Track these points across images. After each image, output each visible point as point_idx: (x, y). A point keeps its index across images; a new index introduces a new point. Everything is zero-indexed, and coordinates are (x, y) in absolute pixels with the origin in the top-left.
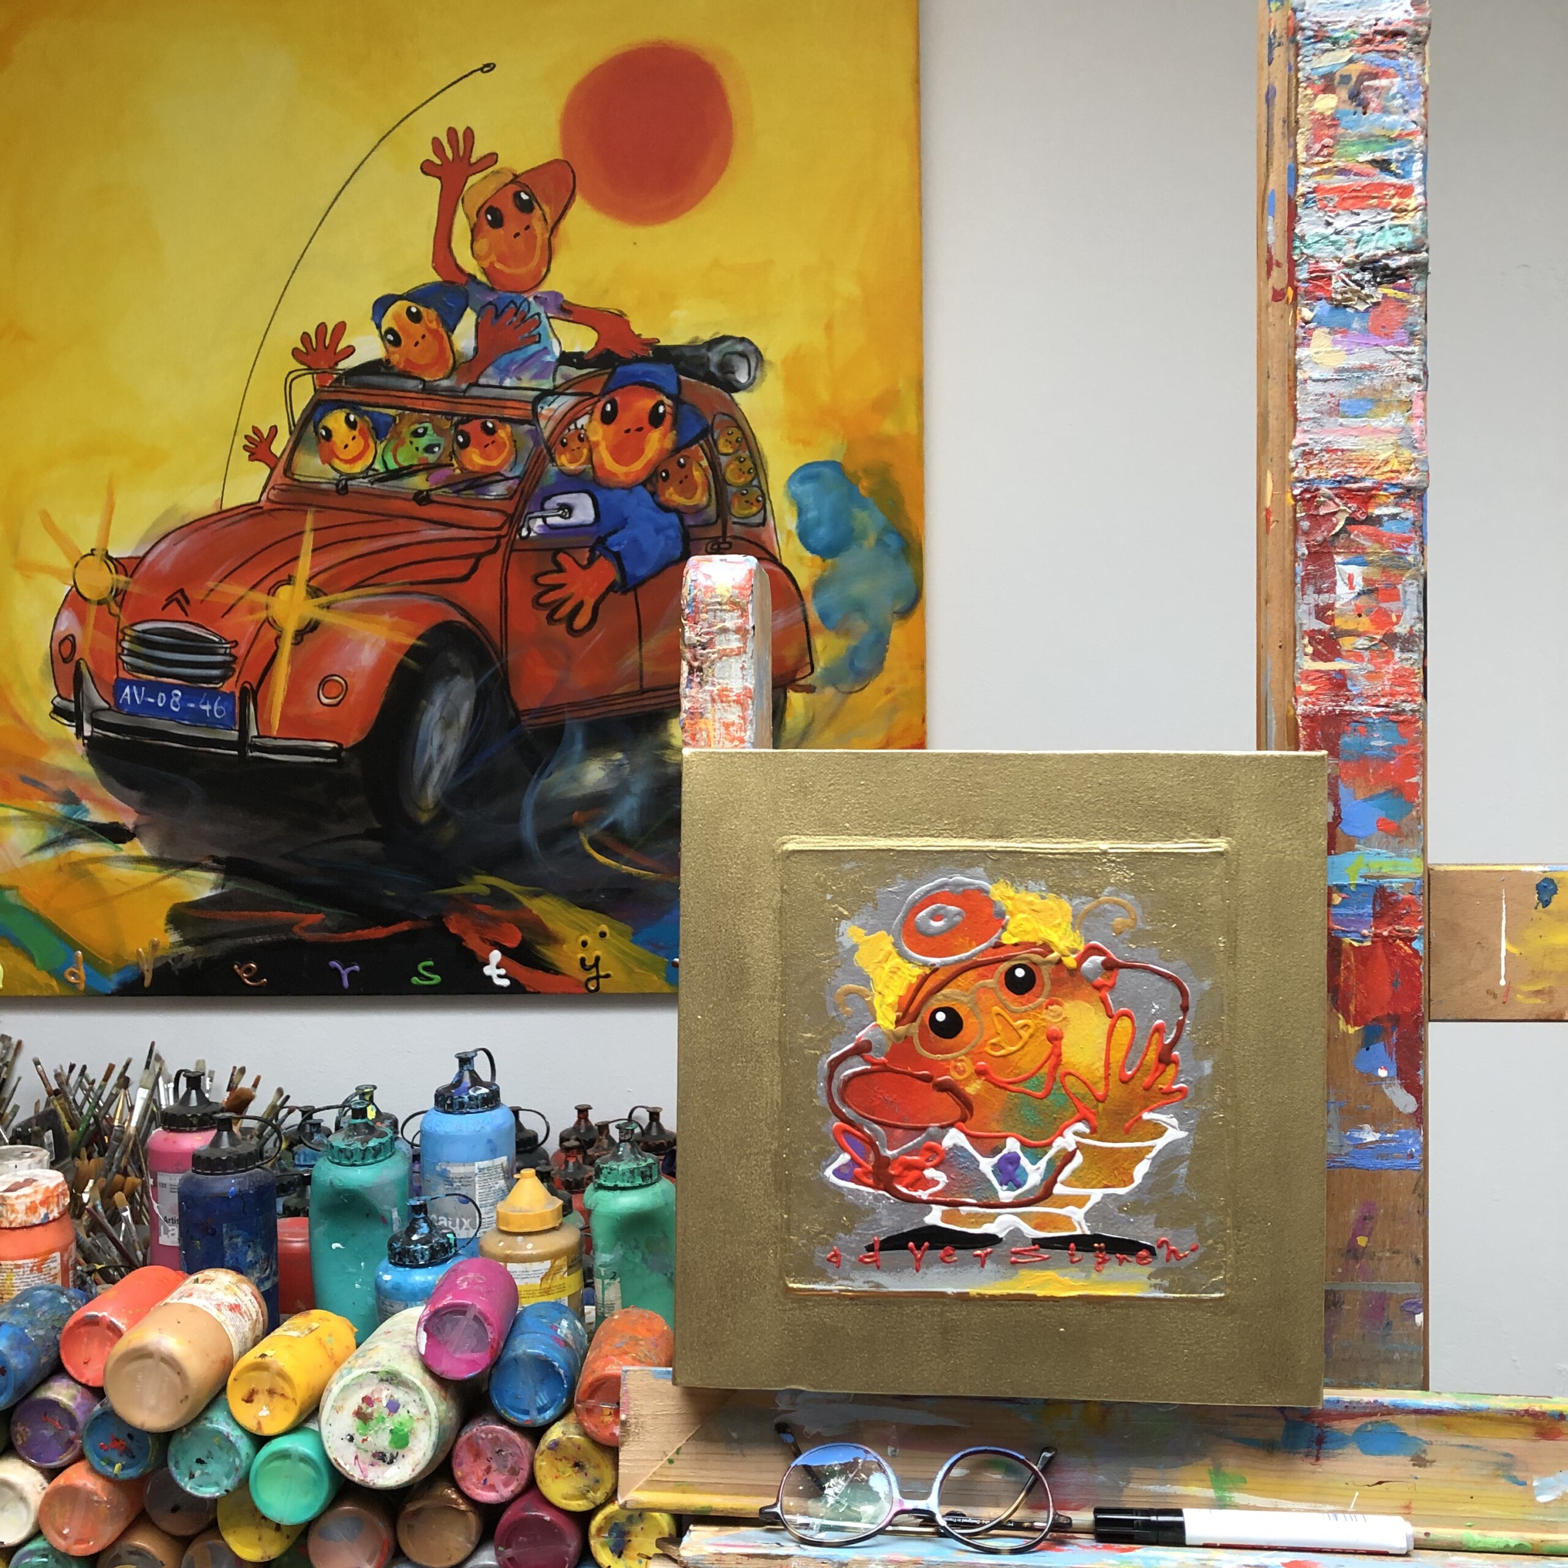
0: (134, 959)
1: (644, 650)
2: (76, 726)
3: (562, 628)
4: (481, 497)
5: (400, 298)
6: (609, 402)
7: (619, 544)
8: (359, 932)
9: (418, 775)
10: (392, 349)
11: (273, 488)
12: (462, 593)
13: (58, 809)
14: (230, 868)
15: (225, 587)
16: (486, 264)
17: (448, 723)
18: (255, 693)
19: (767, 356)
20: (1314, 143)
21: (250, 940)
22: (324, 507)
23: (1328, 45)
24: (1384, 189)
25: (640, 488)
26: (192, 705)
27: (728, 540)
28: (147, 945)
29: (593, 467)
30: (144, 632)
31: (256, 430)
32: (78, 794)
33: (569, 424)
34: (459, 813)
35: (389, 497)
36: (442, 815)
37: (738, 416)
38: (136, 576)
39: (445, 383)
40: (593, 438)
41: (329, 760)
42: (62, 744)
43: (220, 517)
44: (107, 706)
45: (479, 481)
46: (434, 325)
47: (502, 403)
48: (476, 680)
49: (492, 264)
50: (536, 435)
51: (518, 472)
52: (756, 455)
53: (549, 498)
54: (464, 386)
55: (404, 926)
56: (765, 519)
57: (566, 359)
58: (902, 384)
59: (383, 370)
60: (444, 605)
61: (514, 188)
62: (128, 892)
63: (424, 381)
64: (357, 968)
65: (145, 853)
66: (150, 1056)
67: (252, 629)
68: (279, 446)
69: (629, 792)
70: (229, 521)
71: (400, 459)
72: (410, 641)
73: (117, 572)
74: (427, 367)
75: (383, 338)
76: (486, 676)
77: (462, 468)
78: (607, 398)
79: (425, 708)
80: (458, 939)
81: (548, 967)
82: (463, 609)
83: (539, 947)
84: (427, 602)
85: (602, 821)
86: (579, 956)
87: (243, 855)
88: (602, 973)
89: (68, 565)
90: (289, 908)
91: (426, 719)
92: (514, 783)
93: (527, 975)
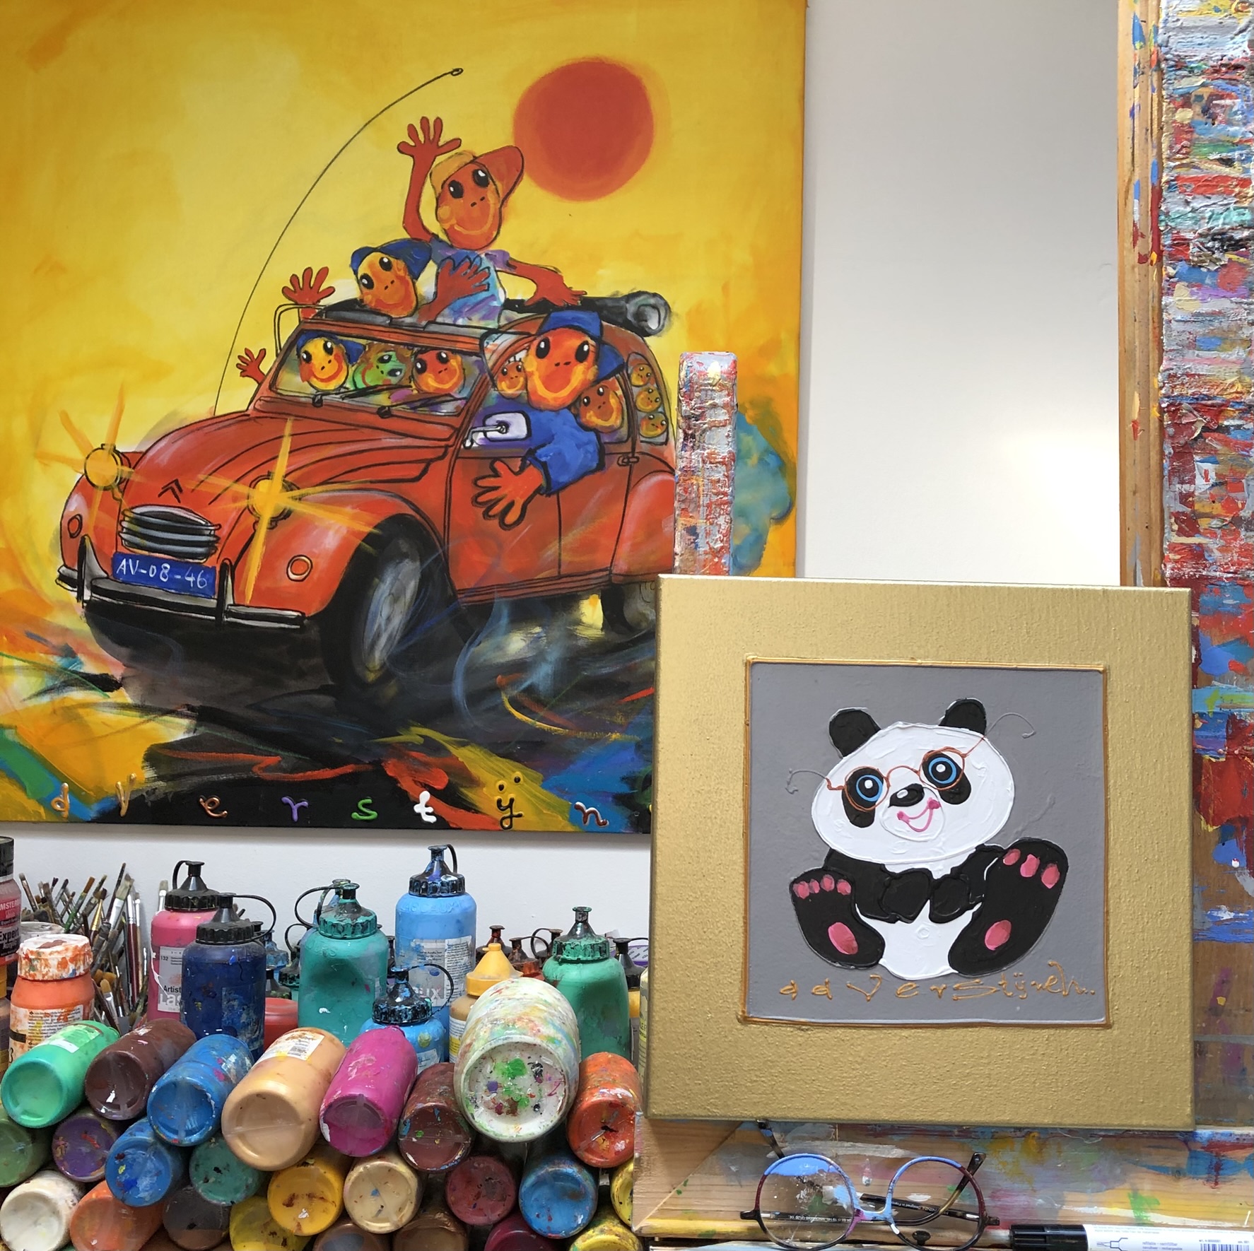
0: (114, 792)
1: (562, 543)
2: (77, 592)
3: (496, 522)
4: (434, 413)
5: (375, 250)
6: (543, 341)
7: (546, 456)
8: (309, 773)
9: (368, 641)
10: (365, 290)
11: (260, 399)
12: (411, 490)
13: (57, 661)
14: (202, 715)
15: (213, 480)
16: (447, 226)
17: (395, 599)
18: (233, 569)
19: (674, 308)
20: (1176, 144)
21: (215, 777)
22: (301, 417)
23: (1185, 73)
24: (1228, 181)
25: (566, 410)
26: (179, 577)
27: (636, 455)
28: (125, 780)
29: (528, 393)
30: (142, 514)
31: (248, 352)
32: (74, 649)
33: (510, 357)
34: (400, 674)
35: (356, 411)
36: (387, 675)
37: (648, 355)
38: (138, 468)
39: (408, 320)
40: (528, 369)
41: (294, 627)
42: (65, 606)
43: (215, 421)
44: (106, 575)
45: (432, 401)
46: (402, 273)
47: (454, 338)
48: (422, 564)
49: (452, 227)
50: (481, 365)
51: (465, 394)
52: (662, 387)
53: (490, 416)
54: (424, 323)
55: (348, 769)
56: (667, 439)
57: (510, 304)
58: (783, 336)
59: (357, 307)
60: (398, 501)
61: (475, 167)
62: (111, 734)
63: (391, 318)
64: (306, 803)
65: (129, 700)
66: (121, 876)
67: (234, 515)
68: (266, 366)
69: (545, 660)
70: (221, 425)
72: (368, 529)
73: (122, 464)
74: (395, 306)
75: (359, 282)
76: (429, 561)
78: (542, 337)
79: (377, 585)
80: (394, 781)
81: (470, 807)
82: (413, 505)
83: (463, 790)
84: (385, 498)
85: (521, 683)
86: (497, 798)
87: (214, 705)
88: (515, 813)
89: (81, 457)
90: (251, 751)
91: (377, 595)
92: (449, 650)
93: (450, 814)
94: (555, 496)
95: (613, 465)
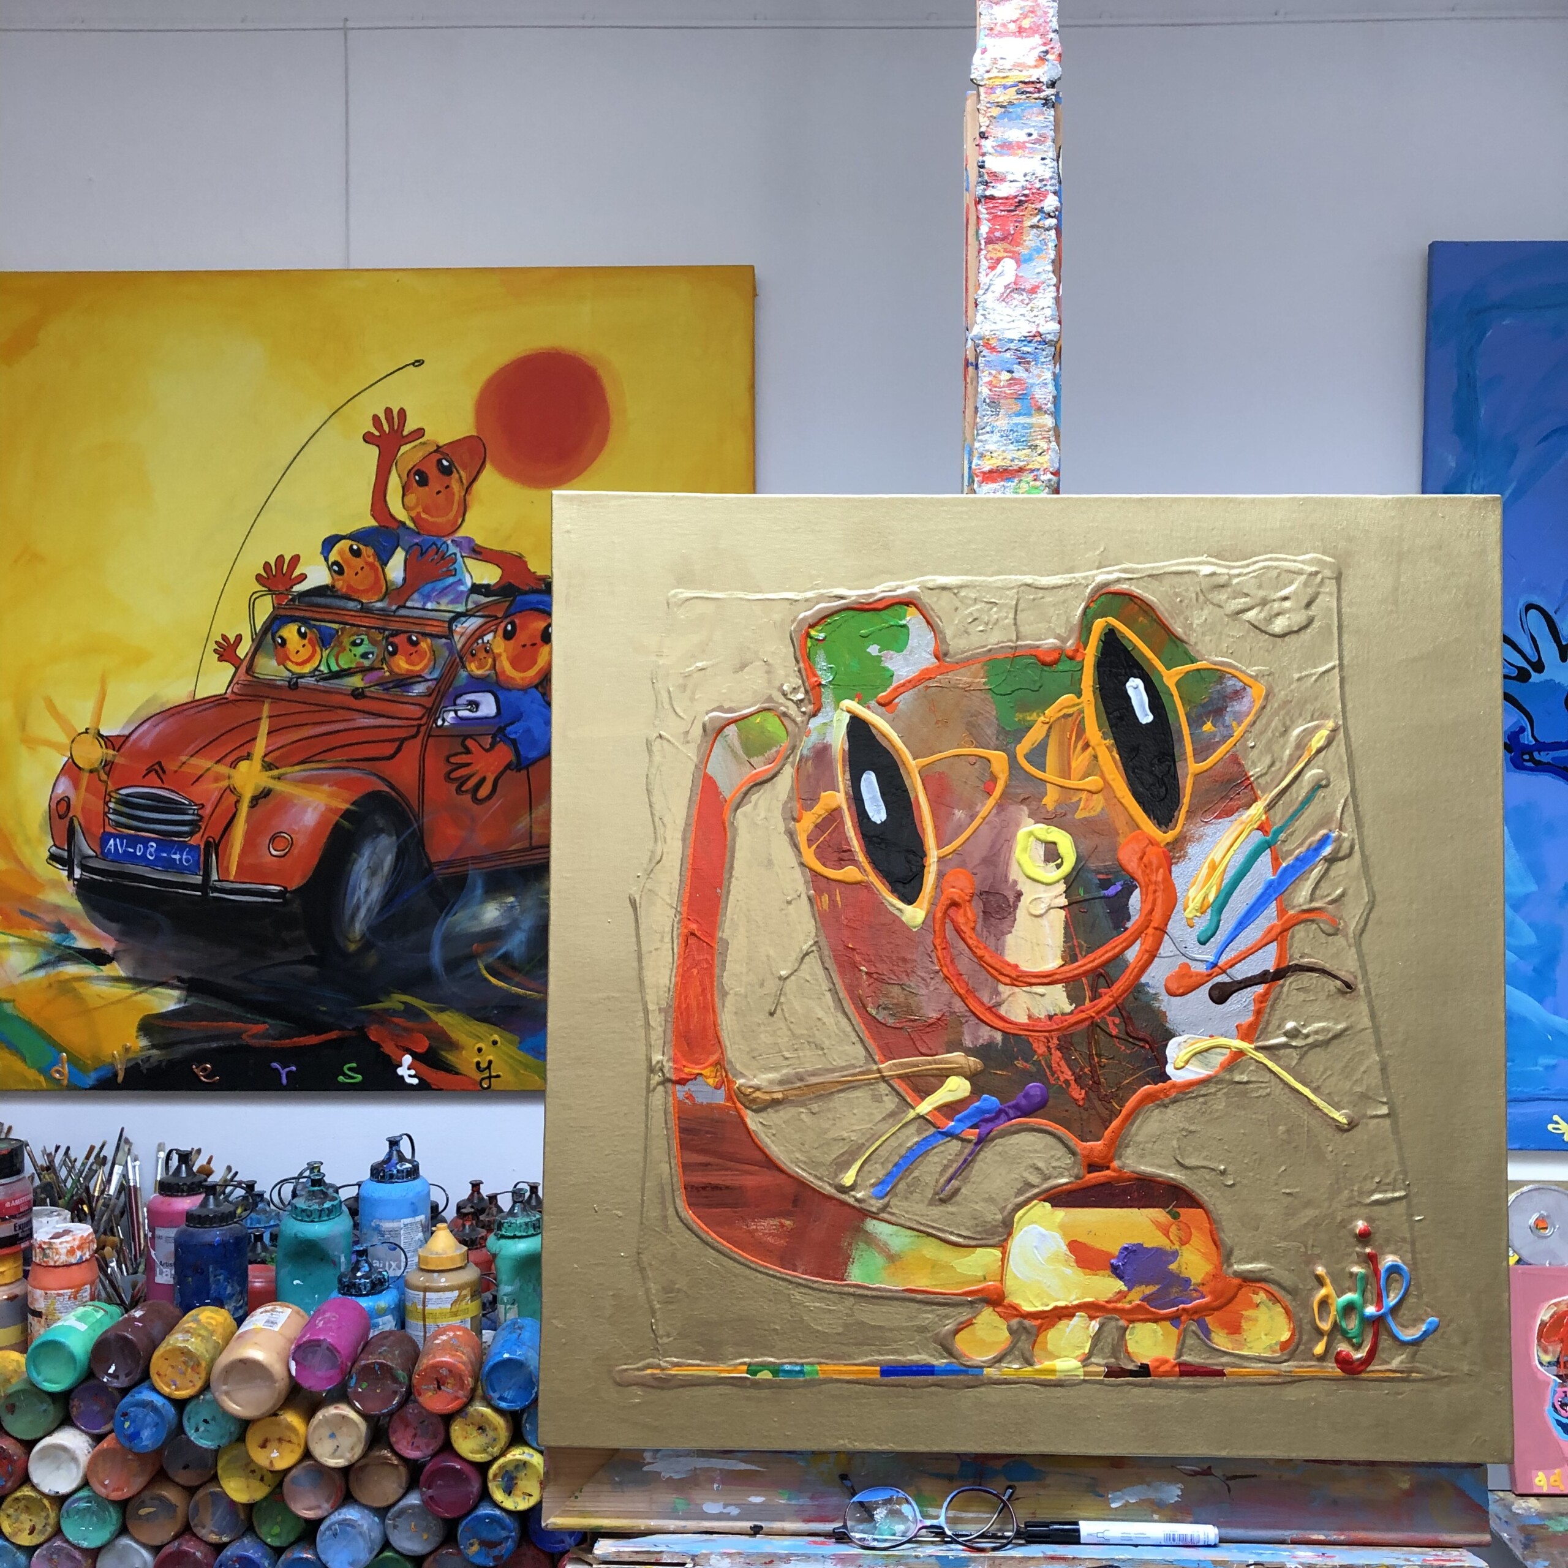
0: (110, 1060)
1: (532, 815)
2: (68, 870)
3: (468, 797)
4: (406, 694)
7: (516, 733)
8: (295, 1039)
9: (348, 913)
10: (336, 576)
11: (237, 683)
12: (387, 768)
13: (51, 937)
14: (192, 986)
15: (194, 761)
16: (413, 514)
17: (373, 872)
18: (217, 846)
21: (206, 1045)
22: (277, 699)
26: (165, 855)
28: (120, 1048)
29: (496, 673)
30: (128, 795)
31: (224, 637)
32: (67, 925)
33: (478, 639)
34: (380, 944)
35: (330, 692)
36: (367, 945)
38: (122, 751)
39: (379, 605)
40: (496, 651)
41: (276, 900)
42: (56, 885)
43: (192, 705)
44: (93, 854)
45: (404, 682)
46: (371, 560)
47: (424, 622)
48: (398, 838)
49: (419, 513)
50: (451, 647)
51: (435, 675)
53: (461, 695)
54: (394, 607)
55: (333, 1035)
57: (476, 589)
59: (329, 593)
60: (374, 778)
61: (438, 456)
62: (106, 1005)
63: (362, 603)
64: (294, 1068)
65: (122, 974)
66: (120, 1139)
67: (216, 795)
68: (243, 651)
69: (518, 929)
70: (201, 708)
71: (341, 663)
72: (345, 806)
73: (106, 747)
75: (330, 568)
76: (404, 836)
77: (391, 671)
78: (508, 620)
79: (355, 859)
80: (378, 1046)
81: (450, 1069)
82: (387, 781)
83: (443, 1053)
84: (360, 775)
85: (497, 951)
86: (476, 1060)
87: (203, 976)
88: (493, 1074)
89: (68, 742)
90: (240, 1019)
91: (356, 868)
92: (426, 921)
93: (432, 1075)
94: (524, 772)
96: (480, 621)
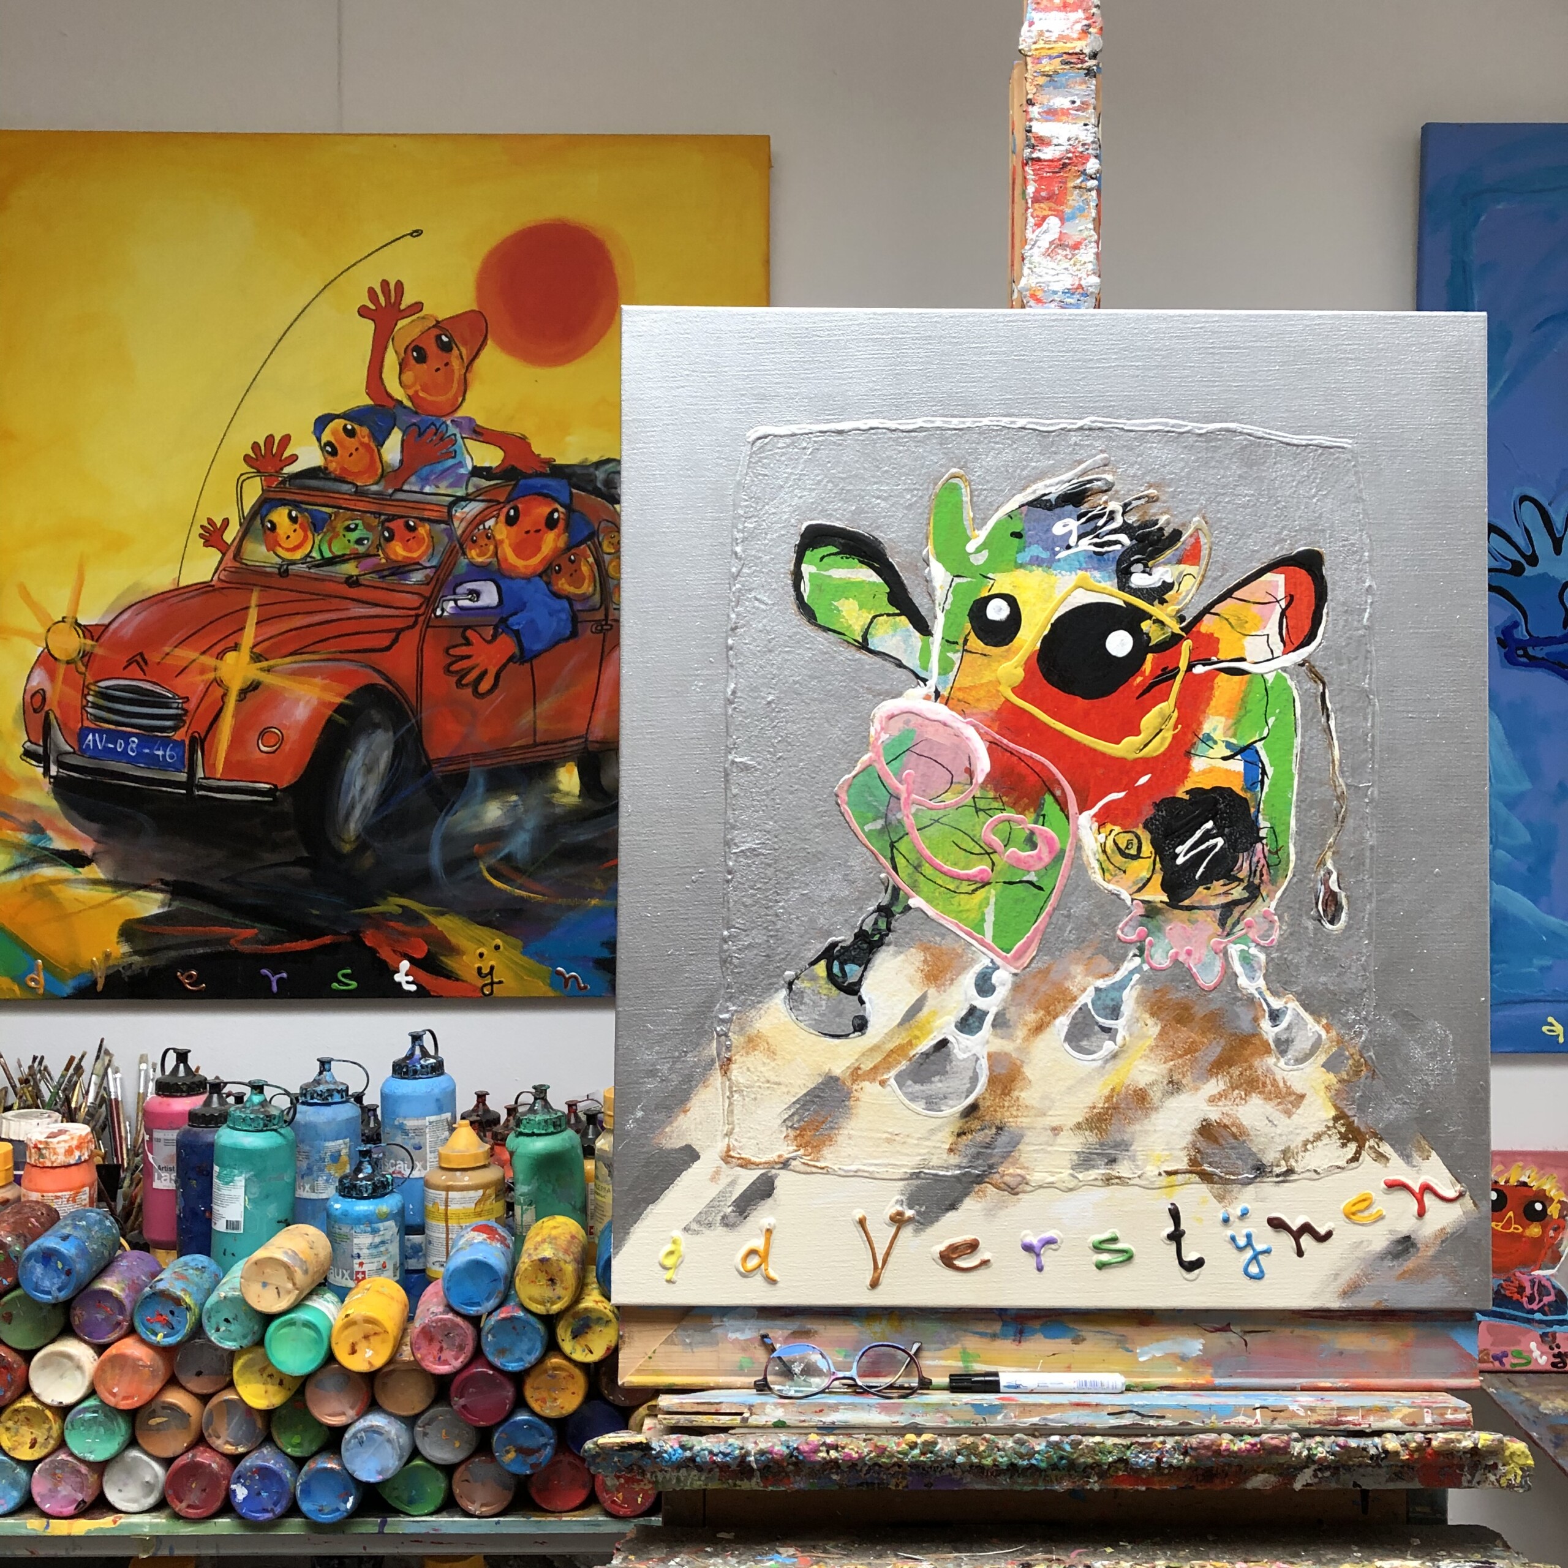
0: (89, 967)
1: (537, 710)
2: (44, 767)
4: (404, 582)
5: (338, 416)
7: (519, 624)
8: (288, 944)
9: (342, 813)
10: (330, 458)
11: (224, 570)
12: (383, 661)
13: (26, 838)
14: (176, 889)
15: (179, 652)
16: (411, 392)
17: (369, 770)
18: (203, 741)
21: (192, 951)
22: (267, 587)
25: (538, 578)
26: (147, 751)
27: (608, 624)
28: (100, 954)
30: (107, 688)
31: (210, 521)
32: (43, 825)
33: (479, 525)
34: (376, 844)
35: (323, 580)
36: (362, 846)
38: (102, 640)
39: (375, 488)
40: (498, 537)
41: (266, 799)
42: (31, 782)
43: (176, 593)
44: (72, 750)
45: (401, 569)
46: (366, 440)
47: (421, 506)
48: (395, 734)
49: (416, 392)
50: (450, 533)
51: (434, 563)
53: (461, 584)
54: (390, 491)
55: (327, 940)
57: (477, 472)
59: (322, 475)
60: (369, 671)
62: (85, 910)
63: (357, 486)
64: (285, 974)
65: (102, 876)
66: (100, 1050)
67: (202, 687)
68: (230, 536)
69: (522, 829)
70: (185, 596)
71: (334, 549)
72: (339, 700)
73: (85, 637)
74: (360, 474)
75: (322, 449)
76: (401, 732)
77: (387, 558)
78: (512, 504)
79: (350, 756)
80: (373, 951)
81: (449, 975)
82: (384, 674)
83: (442, 958)
84: (355, 667)
85: (499, 851)
86: (477, 966)
87: (189, 879)
88: (496, 980)
89: (43, 631)
90: (228, 924)
91: (350, 765)
92: (425, 819)
93: (432, 982)
94: (527, 665)
95: (587, 633)
96: (482, 505)
